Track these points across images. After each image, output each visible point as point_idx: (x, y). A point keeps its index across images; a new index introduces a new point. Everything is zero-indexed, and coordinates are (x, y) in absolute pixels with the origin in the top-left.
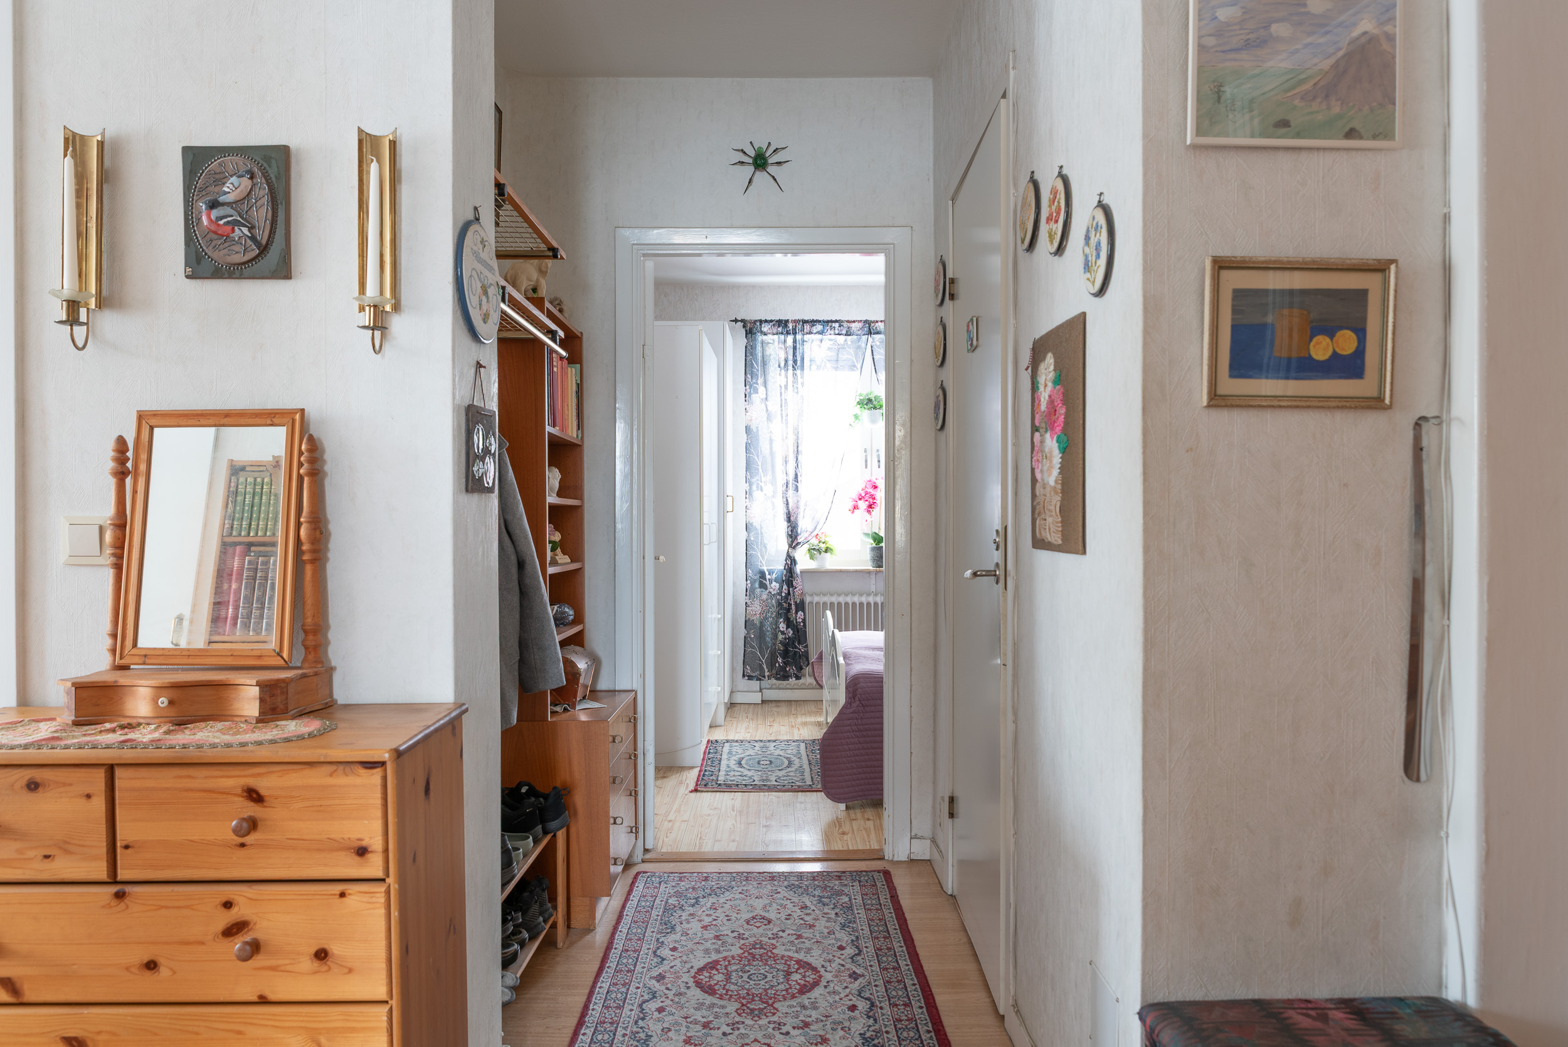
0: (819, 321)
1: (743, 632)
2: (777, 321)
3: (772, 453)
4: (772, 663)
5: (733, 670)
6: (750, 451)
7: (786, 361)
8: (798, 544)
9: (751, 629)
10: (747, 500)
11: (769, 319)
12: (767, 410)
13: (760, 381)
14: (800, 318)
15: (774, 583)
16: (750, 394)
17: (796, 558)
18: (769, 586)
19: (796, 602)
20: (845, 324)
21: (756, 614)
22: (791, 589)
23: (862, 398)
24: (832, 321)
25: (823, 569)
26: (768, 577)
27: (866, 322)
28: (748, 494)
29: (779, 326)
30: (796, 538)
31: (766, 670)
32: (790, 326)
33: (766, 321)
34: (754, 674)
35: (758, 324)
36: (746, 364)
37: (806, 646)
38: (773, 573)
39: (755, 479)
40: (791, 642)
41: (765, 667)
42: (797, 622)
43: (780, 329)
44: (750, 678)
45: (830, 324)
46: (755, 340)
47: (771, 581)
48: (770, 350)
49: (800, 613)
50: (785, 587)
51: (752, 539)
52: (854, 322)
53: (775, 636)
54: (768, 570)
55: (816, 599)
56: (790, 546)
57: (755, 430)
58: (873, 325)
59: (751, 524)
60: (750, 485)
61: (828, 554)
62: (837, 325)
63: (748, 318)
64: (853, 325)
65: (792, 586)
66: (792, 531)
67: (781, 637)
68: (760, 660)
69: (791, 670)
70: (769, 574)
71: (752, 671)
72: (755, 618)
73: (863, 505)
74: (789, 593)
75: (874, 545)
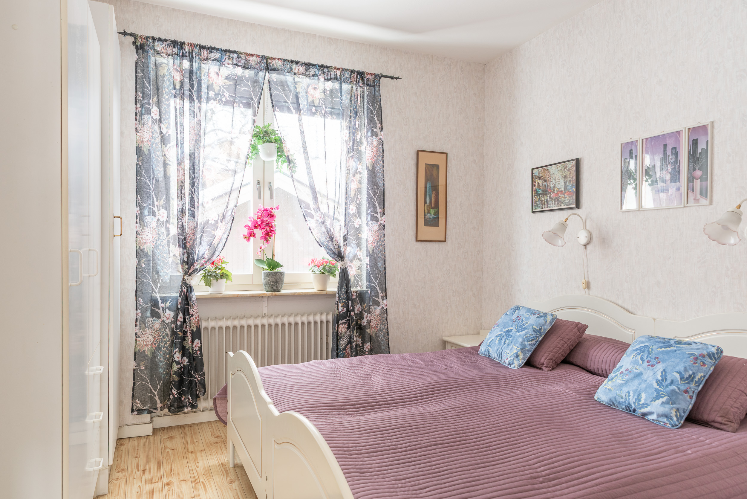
0: (217, 49)
1: (132, 365)
2: (172, 41)
3: (166, 177)
4: (165, 393)
5: (120, 403)
6: (141, 173)
7: (182, 83)
8: (195, 271)
9: (142, 361)
10: (138, 225)
11: (163, 37)
12: (161, 131)
13: (154, 100)
14: (198, 43)
15: (168, 312)
16: (141, 115)
17: (192, 285)
18: (162, 315)
19: (192, 331)
20: (243, 57)
21: (147, 345)
22: (187, 317)
23: (258, 130)
24: (230, 51)
25: (220, 296)
26: (161, 305)
27: (263, 57)
28: (140, 219)
29: (174, 47)
30: (193, 264)
31: (158, 402)
32: (187, 49)
33: (160, 40)
34: (145, 408)
35: (151, 41)
36: (136, 81)
37: (203, 374)
38: (167, 301)
39: (148, 203)
40: (186, 371)
41: (157, 399)
42: (193, 350)
43: (175, 50)
44: (140, 412)
45: (228, 54)
46: (147, 58)
47: (164, 310)
48: (163, 71)
49: (197, 341)
50: (181, 315)
51: (144, 266)
52: (252, 55)
53: (170, 366)
54: (161, 298)
55: (212, 324)
56: (186, 273)
57: (146, 152)
58: (270, 61)
59: (143, 251)
60: (142, 209)
61: (224, 281)
62: (235, 56)
63: (138, 33)
64: (251, 58)
65: (189, 314)
66: (188, 258)
67: (175, 367)
68: (151, 392)
69: (187, 400)
70: (163, 302)
71: (143, 404)
72: (146, 349)
73: (259, 232)
74: (185, 321)
75: (268, 270)
